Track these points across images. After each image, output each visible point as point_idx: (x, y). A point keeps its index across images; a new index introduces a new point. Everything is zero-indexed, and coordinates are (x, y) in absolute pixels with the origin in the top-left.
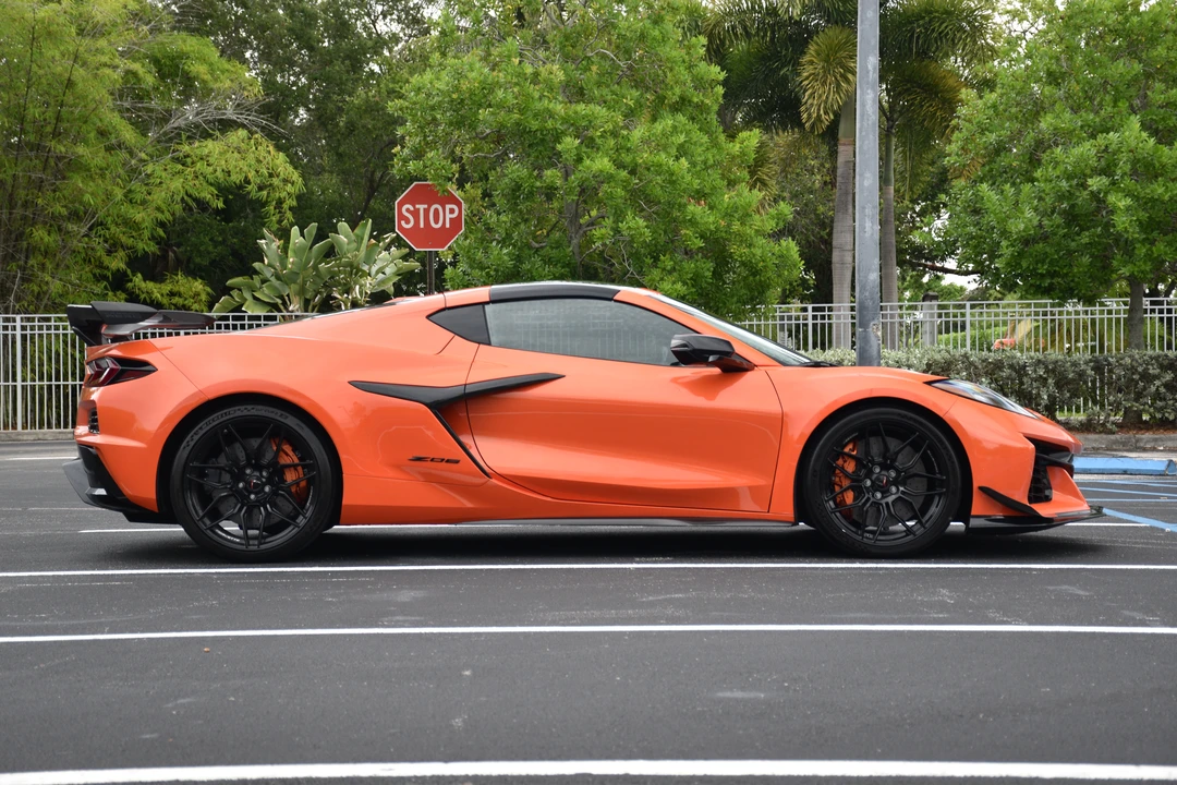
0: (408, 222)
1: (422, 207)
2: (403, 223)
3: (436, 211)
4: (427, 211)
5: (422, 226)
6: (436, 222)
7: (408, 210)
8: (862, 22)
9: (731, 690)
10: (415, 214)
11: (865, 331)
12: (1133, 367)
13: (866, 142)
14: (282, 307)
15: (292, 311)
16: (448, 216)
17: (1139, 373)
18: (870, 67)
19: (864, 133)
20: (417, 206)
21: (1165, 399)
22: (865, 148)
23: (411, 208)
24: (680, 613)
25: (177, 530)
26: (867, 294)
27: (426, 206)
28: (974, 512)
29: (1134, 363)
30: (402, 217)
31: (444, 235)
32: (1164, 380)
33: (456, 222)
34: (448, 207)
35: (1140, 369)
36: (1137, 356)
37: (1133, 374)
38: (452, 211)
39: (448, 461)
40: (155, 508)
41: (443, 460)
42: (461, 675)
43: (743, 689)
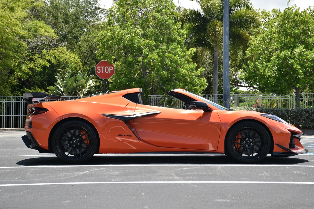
0: (99, 71)
1: (103, 67)
2: (98, 71)
3: (107, 68)
4: (104, 68)
5: (103, 72)
6: (107, 71)
7: (99, 68)
8: (224, 18)
9: (219, 199)
10: (101, 69)
11: (226, 102)
12: (297, 112)
13: (226, 50)
14: (62, 95)
15: (65, 96)
16: (110, 70)
17: (299, 114)
18: (227, 30)
19: (225, 48)
20: (102, 67)
21: (306, 121)
22: (226, 52)
23: (100, 68)
24: (194, 178)
25: (54, 155)
26: (226, 91)
27: (104, 67)
28: (274, 151)
29: (298, 111)
30: (97, 70)
31: (109, 75)
32: (306, 116)
33: (112, 72)
34: (110, 67)
35: (299, 112)
36: (298, 109)
37: (298, 114)
38: (111, 68)
39: (129, 136)
40: (47, 149)
41: (127, 136)
42: (142, 195)
43: (222, 199)
